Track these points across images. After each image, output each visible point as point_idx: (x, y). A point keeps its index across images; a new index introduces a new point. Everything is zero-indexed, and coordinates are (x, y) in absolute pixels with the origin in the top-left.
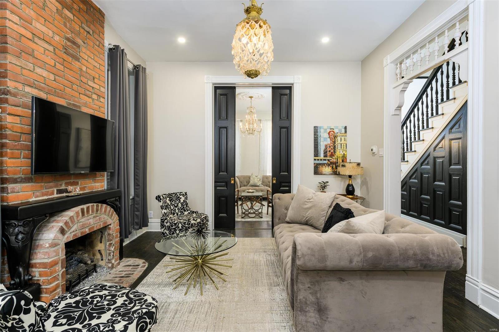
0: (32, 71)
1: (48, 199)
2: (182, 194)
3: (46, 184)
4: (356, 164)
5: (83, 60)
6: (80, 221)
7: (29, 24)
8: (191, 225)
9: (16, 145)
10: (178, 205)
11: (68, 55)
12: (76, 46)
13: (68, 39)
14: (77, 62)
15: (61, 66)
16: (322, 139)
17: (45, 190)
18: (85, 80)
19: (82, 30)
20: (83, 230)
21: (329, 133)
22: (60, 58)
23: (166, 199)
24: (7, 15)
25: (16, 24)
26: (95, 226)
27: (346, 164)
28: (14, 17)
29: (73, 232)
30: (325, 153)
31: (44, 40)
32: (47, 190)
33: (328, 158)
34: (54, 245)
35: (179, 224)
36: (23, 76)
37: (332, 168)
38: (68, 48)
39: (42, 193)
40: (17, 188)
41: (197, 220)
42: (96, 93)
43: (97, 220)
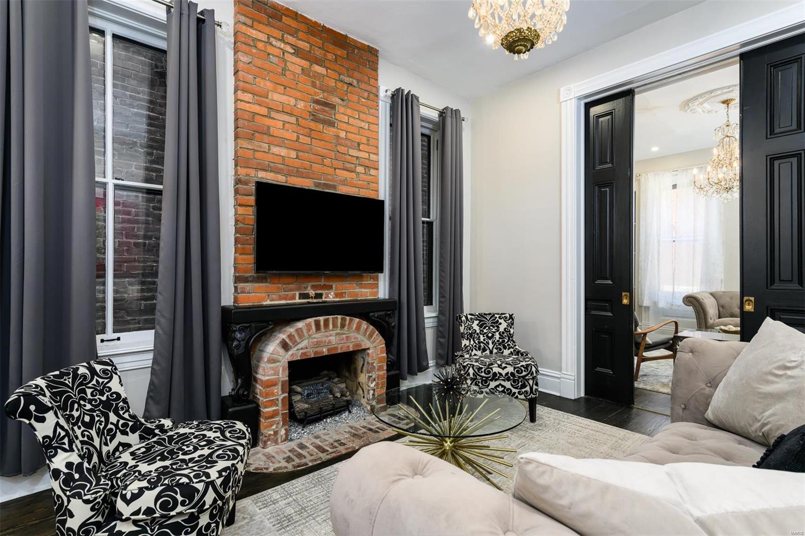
0: (267, 151)
1: (287, 303)
2: (503, 316)
3: (284, 286)
5: (341, 124)
6: (314, 336)
7: (264, 99)
8: (491, 374)
9: (247, 239)
10: (493, 335)
11: (317, 121)
12: (329, 107)
13: (317, 102)
14: (331, 129)
15: (306, 138)
17: (284, 293)
18: (342, 149)
19: (339, 84)
20: (317, 349)
22: (306, 128)
23: (473, 322)
24: (239, 96)
25: (249, 103)
26: (339, 347)
28: (246, 95)
29: (302, 348)
31: (283, 111)
32: (287, 293)
34: (272, 361)
35: (469, 368)
36: (256, 159)
38: (318, 113)
39: (280, 296)
40: (248, 288)
41: (506, 367)
42: (361, 164)
43: (343, 339)
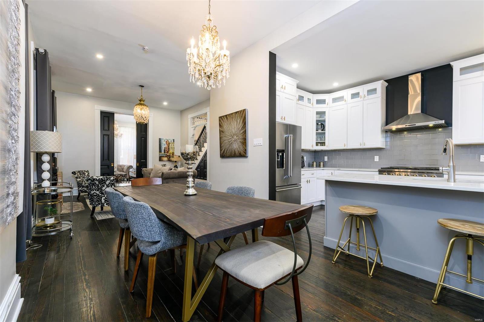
2: (85, 171)
4: (178, 156)
16: (163, 145)
21: (166, 142)
27: (174, 156)
30: (164, 151)
33: (166, 153)
37: (168, 158)
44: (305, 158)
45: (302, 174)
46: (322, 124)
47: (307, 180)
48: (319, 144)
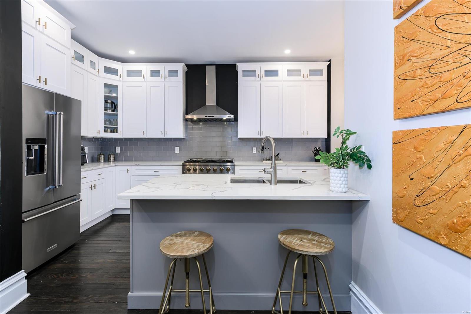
44: (86, 149)
45: (81, 177)
46: (112, 103)
47: (92, 185)
48: (109, 130)
